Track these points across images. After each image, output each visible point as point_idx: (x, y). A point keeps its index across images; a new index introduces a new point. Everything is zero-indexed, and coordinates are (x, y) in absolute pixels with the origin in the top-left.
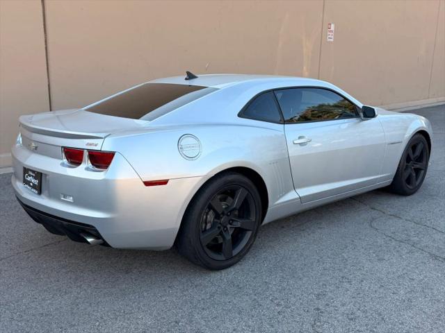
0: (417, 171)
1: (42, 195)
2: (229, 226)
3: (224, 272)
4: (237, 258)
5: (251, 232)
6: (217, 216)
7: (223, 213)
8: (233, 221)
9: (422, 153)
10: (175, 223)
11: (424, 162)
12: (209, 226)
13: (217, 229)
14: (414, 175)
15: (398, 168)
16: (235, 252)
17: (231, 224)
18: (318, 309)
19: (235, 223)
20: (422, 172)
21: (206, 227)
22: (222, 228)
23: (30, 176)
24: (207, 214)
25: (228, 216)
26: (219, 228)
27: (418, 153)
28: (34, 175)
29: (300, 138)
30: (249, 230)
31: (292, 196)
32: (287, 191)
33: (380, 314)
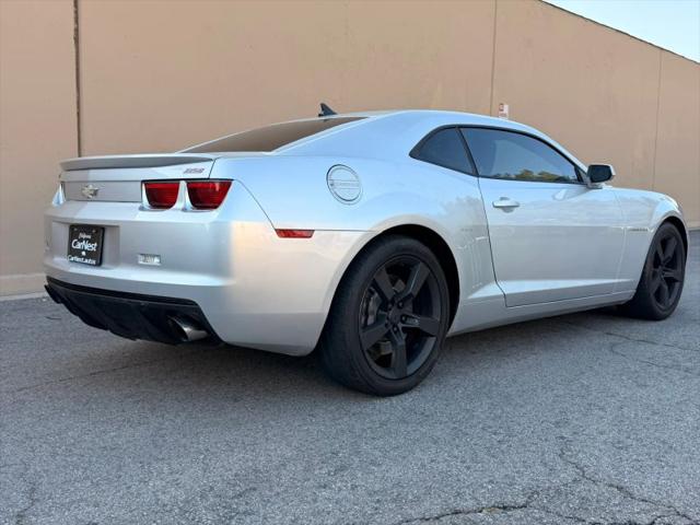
0: (671, 282)
1: (103, 266)
2: (400, 325)
3: (394, 400)
4: (413, 379)
5: (435, 338)
6: (384, 305)
7: (393, 302)
8: (407, 316)
9: (675, 254)
10: (321, 305)
11: (679, 270)
12: (371, 320)
13: (382, 326)
14: (666, 287)
15: (643, 273)
16: (412, 368)
17: (403, 322)
18: (562, 438)
19: (409, 321)
20: (677, 285)
21: (366, 321)
22: (391, 327)
23: (81, 240)
24: (368, 300)
25: (399, 307)
26: (386, 325)
27: (670, 253)
28: (89, 237)
29: (502, 199)
30: (432, 336)
31: (492, 290)
32: (485, 282)
33: (664, 442)
